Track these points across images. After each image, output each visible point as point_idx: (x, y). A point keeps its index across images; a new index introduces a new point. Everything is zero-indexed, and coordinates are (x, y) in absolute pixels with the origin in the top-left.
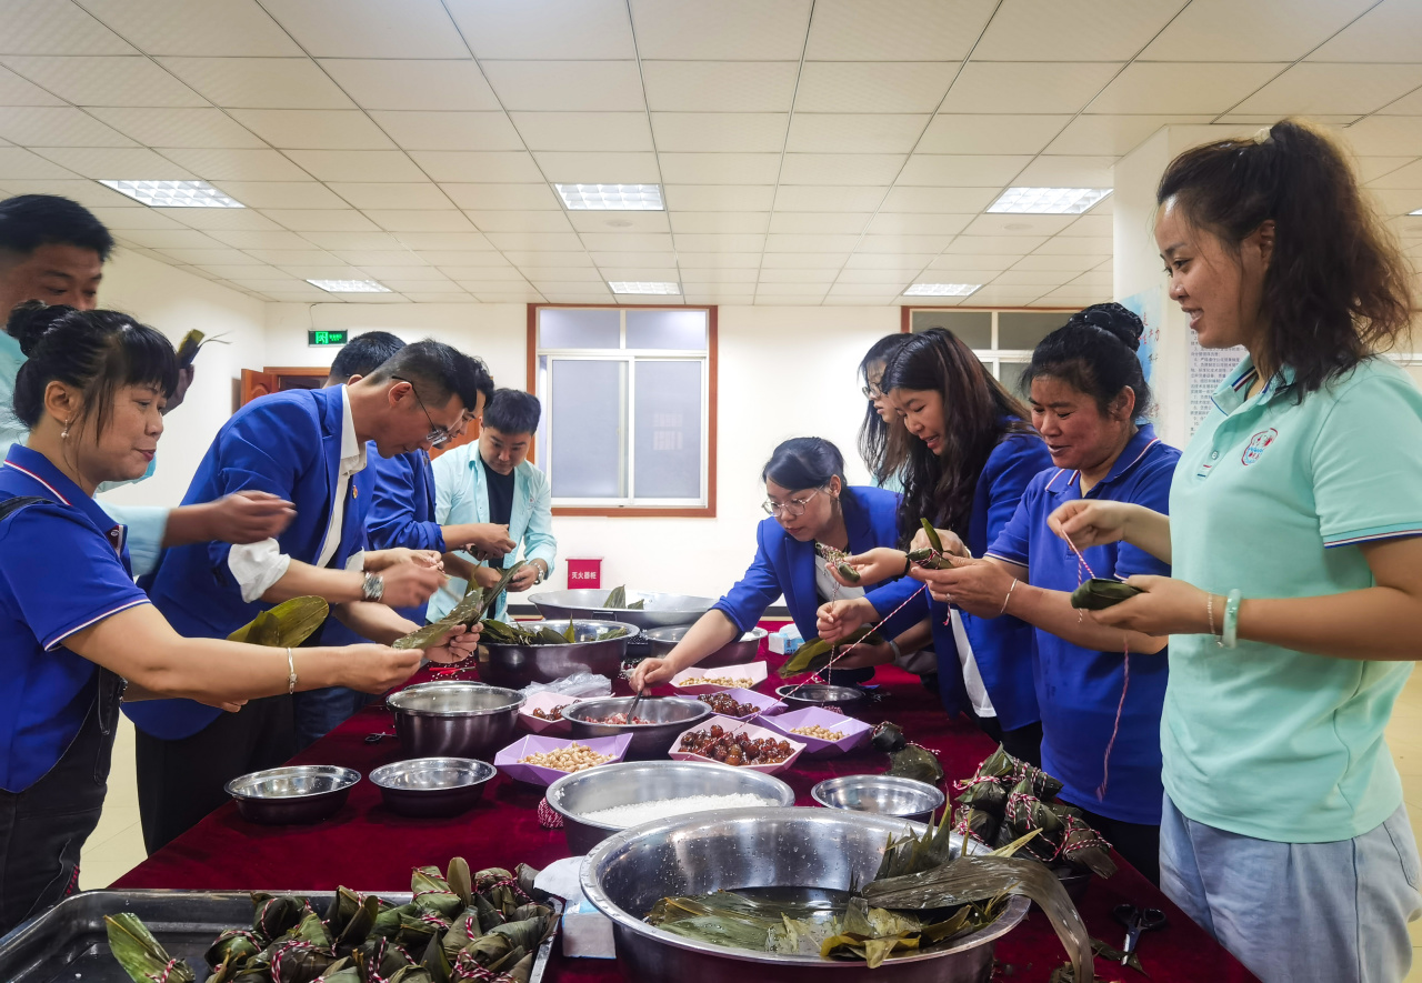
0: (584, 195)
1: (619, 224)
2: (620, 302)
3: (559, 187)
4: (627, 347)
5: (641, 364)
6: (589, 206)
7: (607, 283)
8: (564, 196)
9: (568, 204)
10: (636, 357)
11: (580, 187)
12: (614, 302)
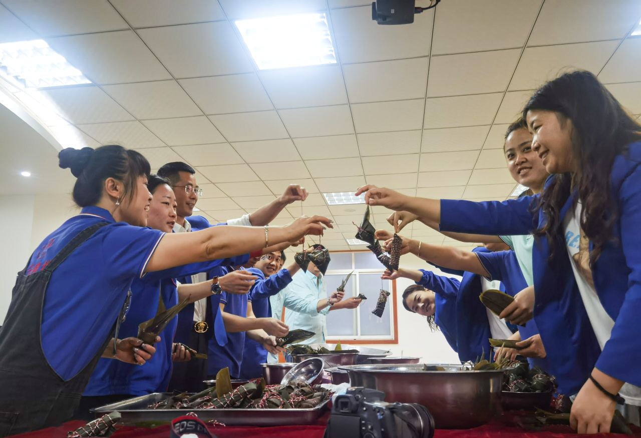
0: (335, 198)
1: (351, 211)
2: (352, 249)
3: (325, 195)
4: (355, 268)
5: (361, 275)
6: (337, 203)
7: (346, 240)
8: (327, 198)
9: (329, 202)
10: (359, 273)
11: (333, 194)
12: (349, 249)
